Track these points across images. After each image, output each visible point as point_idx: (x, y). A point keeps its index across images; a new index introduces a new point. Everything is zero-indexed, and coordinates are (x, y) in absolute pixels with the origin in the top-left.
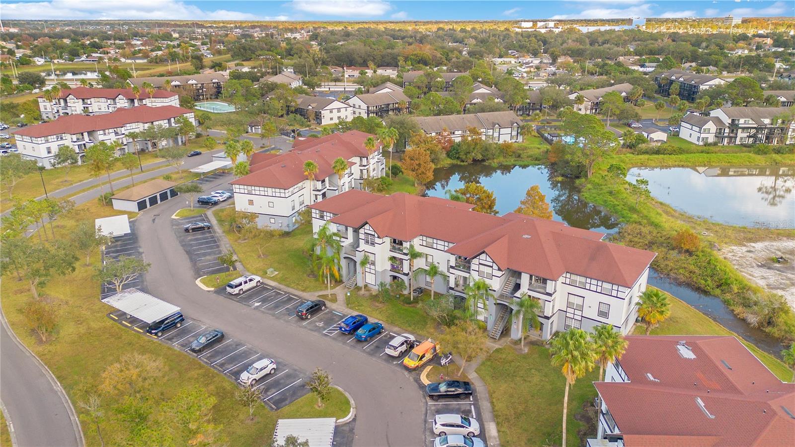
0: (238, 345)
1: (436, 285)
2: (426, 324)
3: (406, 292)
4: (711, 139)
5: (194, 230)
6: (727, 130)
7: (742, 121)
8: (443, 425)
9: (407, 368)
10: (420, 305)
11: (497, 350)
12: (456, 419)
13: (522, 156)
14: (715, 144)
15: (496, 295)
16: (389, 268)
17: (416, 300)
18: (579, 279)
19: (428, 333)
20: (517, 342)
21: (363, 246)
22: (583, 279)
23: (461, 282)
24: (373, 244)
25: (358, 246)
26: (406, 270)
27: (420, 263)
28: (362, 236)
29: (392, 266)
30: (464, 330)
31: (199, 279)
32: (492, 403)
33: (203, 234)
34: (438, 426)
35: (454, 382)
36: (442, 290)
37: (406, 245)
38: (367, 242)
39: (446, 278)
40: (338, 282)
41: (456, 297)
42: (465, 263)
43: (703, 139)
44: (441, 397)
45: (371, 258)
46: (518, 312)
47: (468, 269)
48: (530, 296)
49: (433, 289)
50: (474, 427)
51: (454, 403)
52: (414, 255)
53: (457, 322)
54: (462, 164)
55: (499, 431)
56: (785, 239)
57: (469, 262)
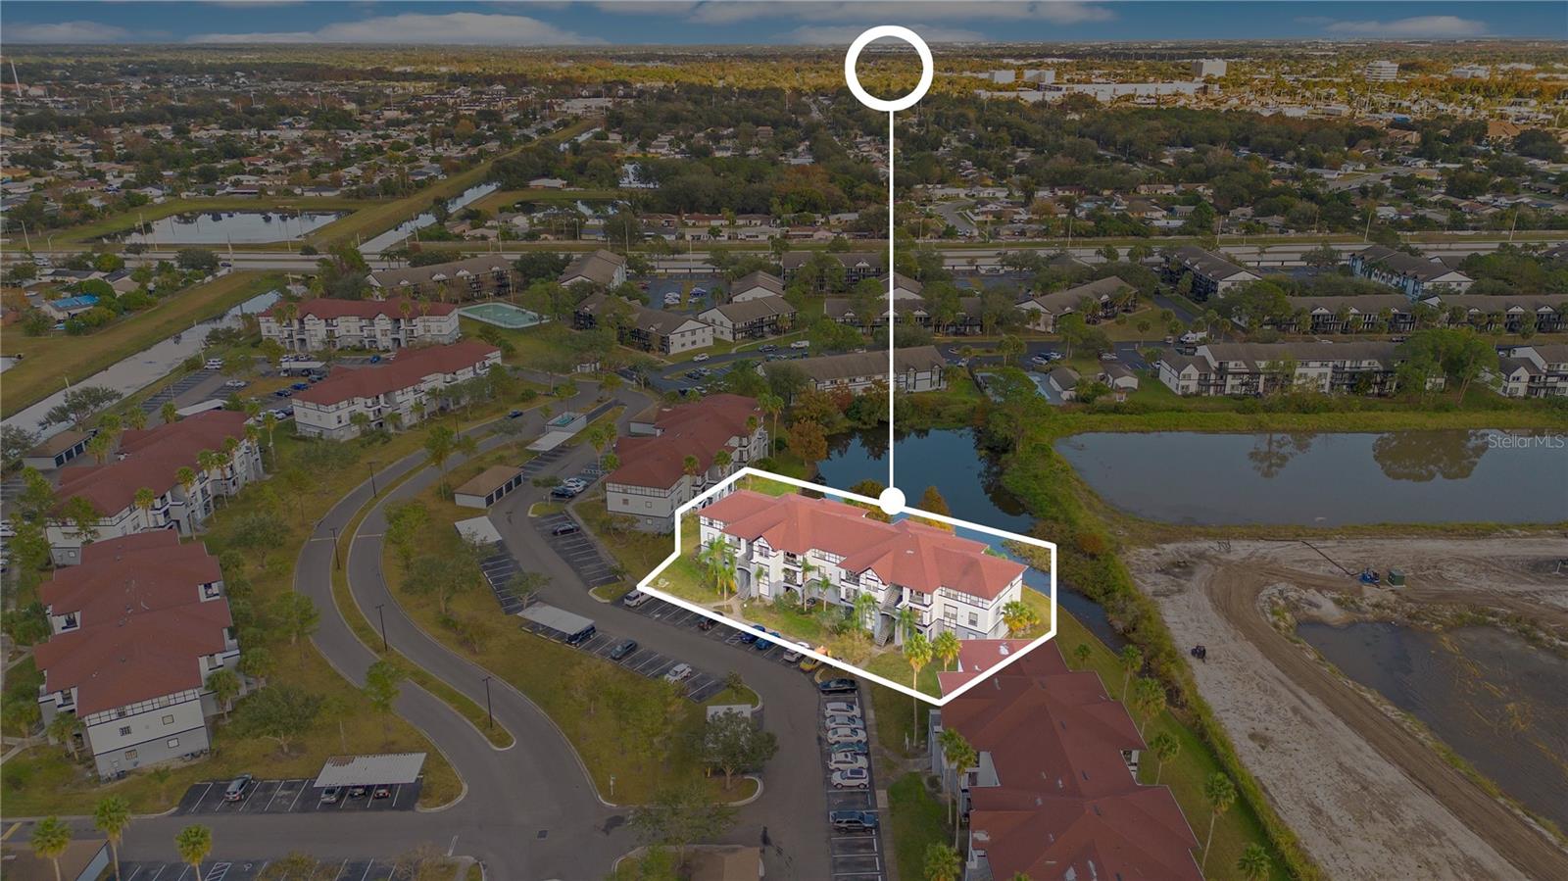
0: (652, 653)
1: (828, 597)
2: (819, 633)
3: (799, 603)
4: (1193, 388)
5: (563, 532)
6: (1213, 376)
7: (1232, 365)
8: (832, 710)
9: (802, 670)
10: (813, 616)
11: (882, 655)
12: (844, 706)
13: (942, 415)
14: (1197, 394)
15: (881, 607)
16: (783, 579)
17: (810, 611)
18: (952, 592)
19: (821, 641)
20: (899, 648)
21: (757, 557)
22: (956, 593)
23: (852, 594)
24: (767, 556)
25: (752, 558)
26: (799, 582)
27: (813, 575)
28: (756, 548)
29: (786, 577)
30: (852, 637)
31: (591, 591)
32: (872, 696)
33: (574, 537)
34: (829, 710)
35: (842, 680)
36: (834, 601)
37: (799, 558)
38: (761, 554)
39: (837, 589)
40: (731, 592)
41: (847, 608)
42: (854, 578)
43: (1183, 387)
44: (831, 692)
45: (766, 569)
46: (899, 621)
47: (857, 582)
48: (911, 608)
49: (826, 599)
50: (857, 711)
51: (842, 696)
52: (807, 568)
53: (845, 631)
54: (864, 427)
55: (876, 715)
56: (1202, 539)
57: (858, 576)
